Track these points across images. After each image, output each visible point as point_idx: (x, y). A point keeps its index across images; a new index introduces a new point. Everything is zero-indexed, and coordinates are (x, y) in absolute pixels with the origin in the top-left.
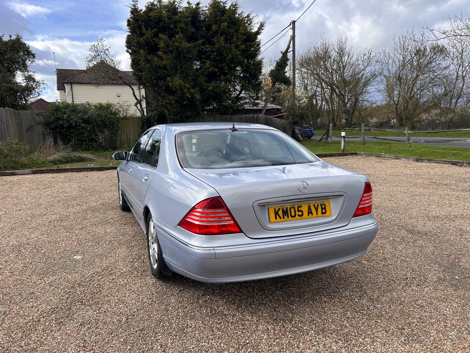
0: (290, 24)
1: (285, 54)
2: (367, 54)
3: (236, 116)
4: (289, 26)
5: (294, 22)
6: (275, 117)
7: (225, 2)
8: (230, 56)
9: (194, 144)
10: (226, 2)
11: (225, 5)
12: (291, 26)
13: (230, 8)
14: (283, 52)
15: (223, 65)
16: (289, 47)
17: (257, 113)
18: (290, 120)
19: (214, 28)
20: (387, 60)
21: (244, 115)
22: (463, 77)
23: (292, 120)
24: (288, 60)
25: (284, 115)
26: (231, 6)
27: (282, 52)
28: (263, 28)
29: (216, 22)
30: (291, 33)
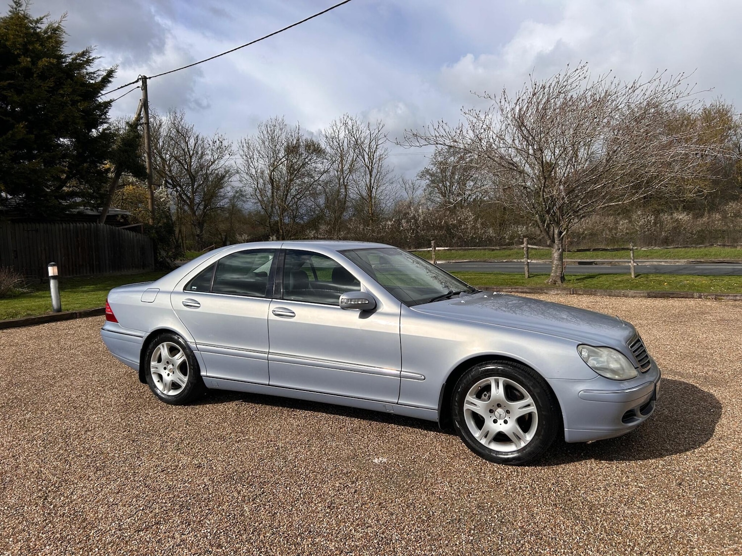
0: (137, 81)
1: (133, 126)
2: (218, 142)
3: (57, 225)
4: (133, 83)
5: (144, 79)
6: (127, 229)
7: (39, 18)
8: (61, 117)
9: (54, 277)
10: (41, 19)
11: (39, 25)
12: (140, 83)
13: (46, 32)
14: (130, 123)
15: (45, 131)
16: (139, 118)
17: (96, 222)
18: (153, 235)
19: (25, 61)
20: (251, 154)
21: (71, 225)
22: (345, 186)
23: (156, 235)
24: (139, 136)
25: (141, 225)
26: (48, 28)
27: (127, 123)
28: (110, 79)
29: (26, 52)
30: (140, 94)
